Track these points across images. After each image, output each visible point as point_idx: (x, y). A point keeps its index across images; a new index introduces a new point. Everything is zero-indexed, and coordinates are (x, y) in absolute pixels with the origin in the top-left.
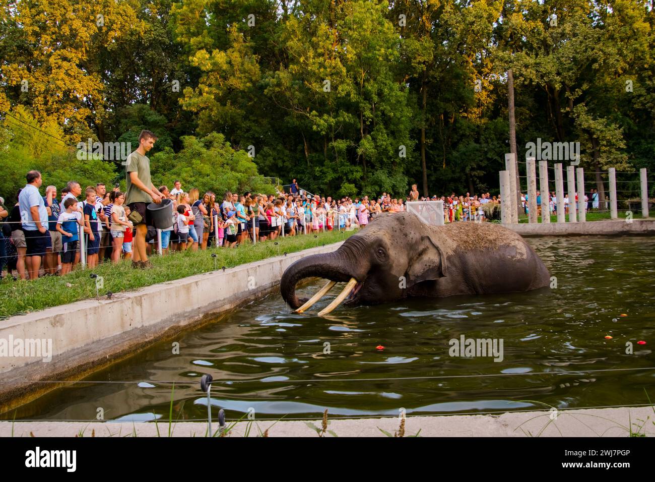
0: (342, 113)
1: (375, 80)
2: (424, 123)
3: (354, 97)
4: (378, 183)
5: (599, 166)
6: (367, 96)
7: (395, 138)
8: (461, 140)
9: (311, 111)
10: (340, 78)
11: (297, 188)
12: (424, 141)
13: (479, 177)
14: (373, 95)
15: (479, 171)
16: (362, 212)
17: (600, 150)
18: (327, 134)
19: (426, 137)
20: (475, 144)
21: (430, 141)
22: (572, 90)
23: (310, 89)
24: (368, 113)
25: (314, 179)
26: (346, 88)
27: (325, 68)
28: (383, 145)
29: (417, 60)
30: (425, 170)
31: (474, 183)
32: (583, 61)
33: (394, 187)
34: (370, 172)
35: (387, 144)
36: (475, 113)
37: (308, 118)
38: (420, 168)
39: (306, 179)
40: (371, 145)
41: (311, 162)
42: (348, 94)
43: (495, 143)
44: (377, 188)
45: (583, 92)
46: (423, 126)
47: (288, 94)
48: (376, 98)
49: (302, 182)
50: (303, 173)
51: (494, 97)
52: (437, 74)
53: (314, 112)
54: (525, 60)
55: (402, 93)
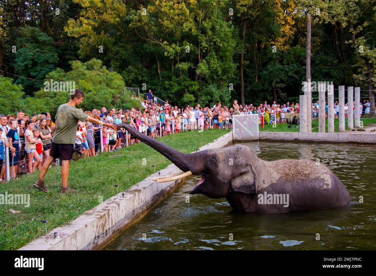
0: (186, 43)
1: (210, 18)
2: (243, 50)
3: (194, 31)
4: (210, 94)
5: (372, 83)
6: (204, 31)
7: (223, 61)
8: (270, 61)
9: (163, 41)
10: (185, 17)
11: (152, 96)
12: (243, 62)
13: (281, 89)
14: (208, 31)
15: (281, 84)
16: (200, 116)
17: (373, 71)
18: (175, 58)
19: (245, 59)
20: (280, 65)
21: (247, 62)
22: (355, 27)
23: (162, 25)
24: (204, 44)
25: (165, 90)
26: (189, 25)
27: (174, 9)
28: (214, 67)
29: (240, 4)
30: (243, 83)
31: (277, 92)
32: (366, 4)
33: (221, 97)
34: (204, 86)
35: (217, 66)
36: (280, 42)
37: (161, 45)
38: (239, 82)
39: (159, 90)
40: (206, 68)
41: (162, 77)
42: (190, 30)
43: (294, 65)
44: (209, 98)
45: (364, 28)
46: (243, 52)
47: (146, 28)
48: (210, 33)
49: (156, 92)
50: (156, 85)
51: (295, 29)
52: (255, 13)
53: (165, 42)
54: (321, 5)
55: (229, 29)
